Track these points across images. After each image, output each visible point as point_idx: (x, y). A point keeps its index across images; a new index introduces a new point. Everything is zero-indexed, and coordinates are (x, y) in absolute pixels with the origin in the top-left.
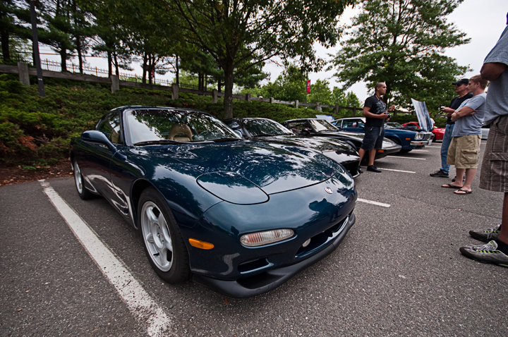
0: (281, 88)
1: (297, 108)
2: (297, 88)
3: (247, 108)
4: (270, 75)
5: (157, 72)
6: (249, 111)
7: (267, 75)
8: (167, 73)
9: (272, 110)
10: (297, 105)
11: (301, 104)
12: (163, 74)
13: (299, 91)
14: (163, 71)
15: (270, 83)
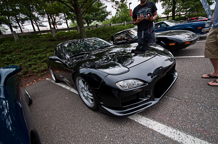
0: (119, 18)
1: (126, 25)
2: (126, 16)
3: (97, 32)
4: (111, 12)
5: (58, 24)
6: (98, 33)
7: (110, 13)
8: (62, 24)
9: (111, 30)
10: (125, 24)
11: (128, 23)
12: (61, 25)
13: (127, 17)
14: (60, 23)
15: (113, 17)
